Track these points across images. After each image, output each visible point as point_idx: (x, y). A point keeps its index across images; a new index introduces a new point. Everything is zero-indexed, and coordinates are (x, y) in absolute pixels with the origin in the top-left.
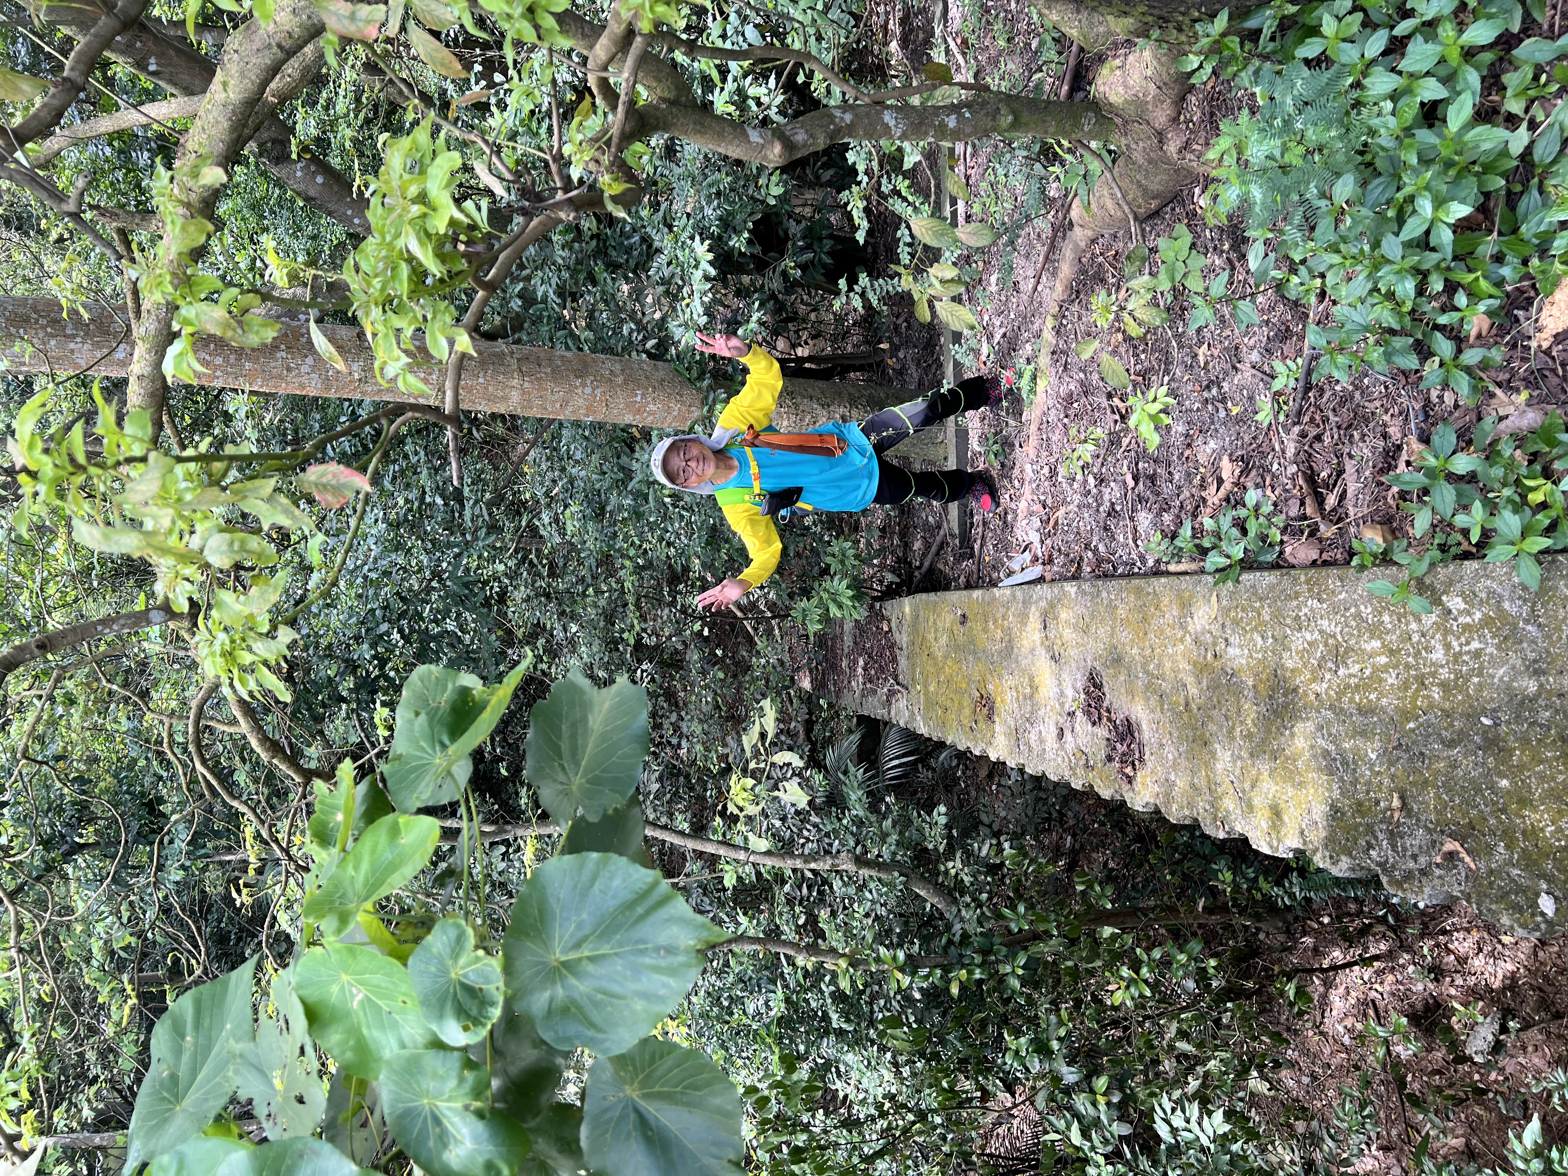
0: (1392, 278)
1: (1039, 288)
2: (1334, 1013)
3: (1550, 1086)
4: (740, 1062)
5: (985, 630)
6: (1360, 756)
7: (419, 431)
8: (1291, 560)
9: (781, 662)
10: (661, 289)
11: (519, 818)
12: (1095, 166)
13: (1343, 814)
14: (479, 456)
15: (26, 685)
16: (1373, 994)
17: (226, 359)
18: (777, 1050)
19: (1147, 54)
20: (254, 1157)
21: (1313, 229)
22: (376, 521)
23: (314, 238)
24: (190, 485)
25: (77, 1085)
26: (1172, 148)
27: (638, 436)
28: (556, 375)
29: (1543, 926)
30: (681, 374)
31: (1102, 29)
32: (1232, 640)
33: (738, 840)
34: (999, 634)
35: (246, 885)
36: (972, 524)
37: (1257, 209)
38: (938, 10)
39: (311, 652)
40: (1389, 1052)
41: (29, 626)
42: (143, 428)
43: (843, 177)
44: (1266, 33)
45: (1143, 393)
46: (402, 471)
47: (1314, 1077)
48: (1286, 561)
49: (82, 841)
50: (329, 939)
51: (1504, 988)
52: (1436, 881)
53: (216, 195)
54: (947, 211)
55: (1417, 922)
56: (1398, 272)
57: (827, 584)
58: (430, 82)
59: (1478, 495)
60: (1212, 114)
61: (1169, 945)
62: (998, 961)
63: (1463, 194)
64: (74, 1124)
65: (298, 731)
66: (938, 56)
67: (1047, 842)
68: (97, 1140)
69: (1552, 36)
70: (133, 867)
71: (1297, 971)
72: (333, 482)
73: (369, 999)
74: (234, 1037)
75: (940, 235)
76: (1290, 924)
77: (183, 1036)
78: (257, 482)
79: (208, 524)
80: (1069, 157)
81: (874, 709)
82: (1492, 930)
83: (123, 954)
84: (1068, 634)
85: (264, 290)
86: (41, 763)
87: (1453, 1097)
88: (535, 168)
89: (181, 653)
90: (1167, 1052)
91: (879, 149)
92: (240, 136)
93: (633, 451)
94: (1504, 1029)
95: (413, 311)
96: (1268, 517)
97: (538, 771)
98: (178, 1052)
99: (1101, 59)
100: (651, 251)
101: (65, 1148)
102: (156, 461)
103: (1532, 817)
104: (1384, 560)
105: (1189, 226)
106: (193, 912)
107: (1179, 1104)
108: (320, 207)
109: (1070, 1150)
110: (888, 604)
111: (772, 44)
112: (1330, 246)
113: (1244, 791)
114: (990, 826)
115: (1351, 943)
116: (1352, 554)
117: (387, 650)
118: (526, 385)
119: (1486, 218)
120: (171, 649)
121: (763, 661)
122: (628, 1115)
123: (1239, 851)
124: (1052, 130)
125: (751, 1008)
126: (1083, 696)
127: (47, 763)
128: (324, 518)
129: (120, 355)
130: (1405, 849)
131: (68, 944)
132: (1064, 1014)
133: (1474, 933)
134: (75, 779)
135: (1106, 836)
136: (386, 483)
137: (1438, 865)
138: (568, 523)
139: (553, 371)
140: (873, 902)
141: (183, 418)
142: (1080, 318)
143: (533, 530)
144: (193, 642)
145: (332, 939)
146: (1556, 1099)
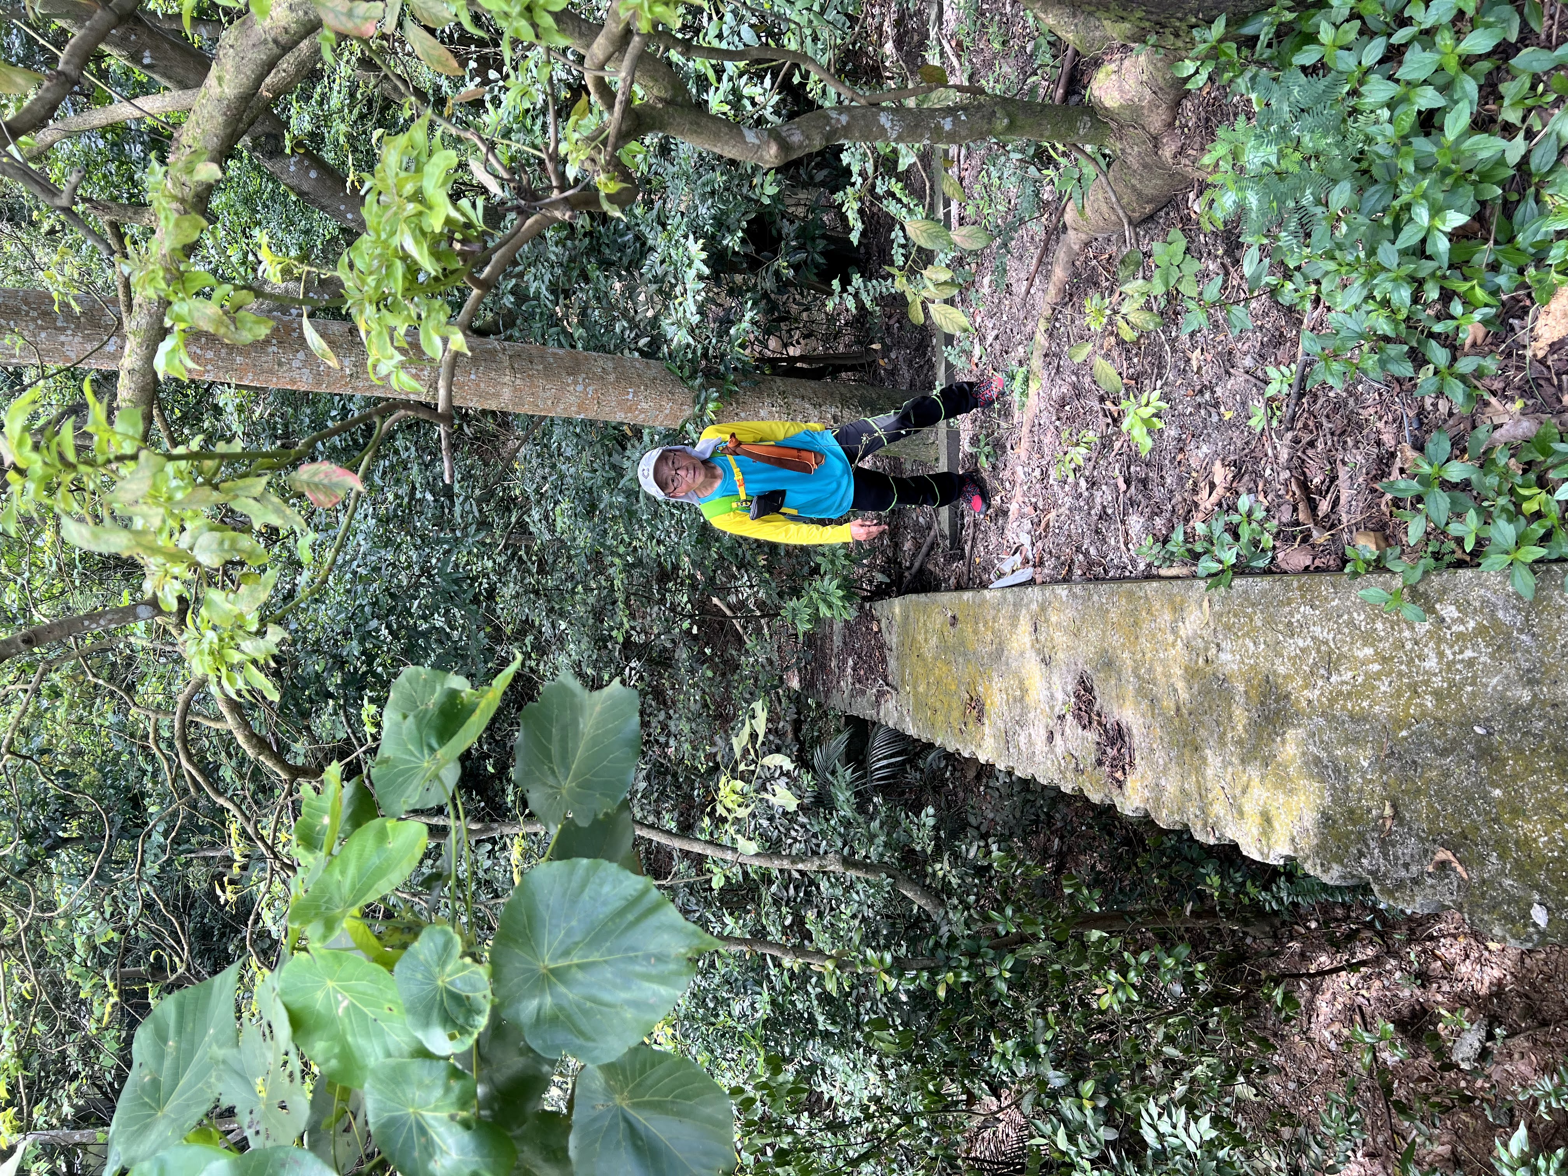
0: (1389, 286)
1: (1032, 291)
2: (1321, 1018)
3: (1537, 1094)
4: (725, 1064)
5: (976, 632)
6: (1351, 763)
7: (409, 427)
8: (1284, 566)
9: (770, 661)
10: (654, 287)
11: (505, 815)
12: (1089, 170)
13: (1335, 822)
14: (469, 453)
15: (11, 677)
16: (1360, 1000)
17: (217, 354)
18: (762, 1053)
19: (1142, 59)
20: (235, 1165)
21: (1308, 235)
22: (366, 516)
23: (307, 232)
24: (181, 483)
25: (57, 1081)
26: (1167, 152)
27: (629, 433)
28: (549, 372)
29: (1535, 937)
30: (673, 373)
31: (1097, 34)
32: (1223, 645)
33: (725, 840)
34: (989, 637)
35: (231, 882)
36: (963, 525)
37: (1253, 215)
38: (933, 13)
39: (299, 647)
40: (1375, 1058)
41: (15, 618)
42: (134, 425)
43: (837, 176)
44: (1263, 39)
45: (1135, 397)
46: (392, 467)
47: (1300, 1083)
48: (1278, 567)
49: (66, 835)
50: (315, 945)
51: (1491, 995)
52: (1428, 891)
53: (209, 190)
54: (941, 213)
55: (1404, 928)
56: (1394, 280)
57: (817, 584)
58: (425, 77)
59: (1471, 503)
60: (1208, 120)
61: (1157, 950)
62: (984, 964)
63: (1459, 203)
64: (54, 1121)
65: (284, 727)
66: (933, 59)
67: (1034, 844)
68: (77, 1136)
69: (1549, 45)
70: (117, 862)
71: (1284, 976)
72: (326, 481)
73: (353, 1005)
74: (217, 1042)
75: (934, 237)
76: (1277, 929)
77: (165, 1041)
78: (248, 481)
79: (198, 523)
80: (1062, 161)
81: (863, 709)
82: (1478, 936)
83: (105, 950)
84: (1061, 638)
85: (255, 284)
86: (25, 758)
87: (1439, 1105)
88: (529, 165)
89: (169, 648)
90: (1154, 1057)
91: (874, 150)
92: (234, 130)
93: (624, 448)
94: (1490, 1036)
95: (408, 309)
96: (1261, 523)
97: (527, 774)
98: (160, 1056)
99: (1097, 63)
100: (644, 249)
101: (44, 1145)
102: (147, 460)
103: (1525, 827)
104: (1377, 567)
105: (1183, 230)
106: (176, 907)
107: (1165, 1110)
108: (313, 202)
109: (1056, 1155)
110: (878, 605)
111: (767, 44)
112: (1325, 253)
113: (1234, 797)
114: (978, 828)
115: (1338, 948)
116: (1345, 561)
117: (375, 646)
118: (518, 382)
119: (1482, 226)
120: (158, 645)
121: (751, 660)
122: (617, 1124)
123: (1226, 856)
124: (1047, 133)
125: (736, 1009)
126: (1073, 700)
127: (31, 758)
128: (313, 513)
129: (110, 348)
130: (1396, 858)
131: (50, 940)
132: (1050, 1016)
133: (1461, 939)
134: (60, 772)
135: (1094, 838)
136: (376, 478)
137: (1430, 875)
138: (559, 519)
139: (545, 368)
140: (860, 903)
141: (172, 411)
142: (1073, 322)
143: (522, 525)
144: (180, 640)
145: (318, 945)
146: (1542, 1108)
